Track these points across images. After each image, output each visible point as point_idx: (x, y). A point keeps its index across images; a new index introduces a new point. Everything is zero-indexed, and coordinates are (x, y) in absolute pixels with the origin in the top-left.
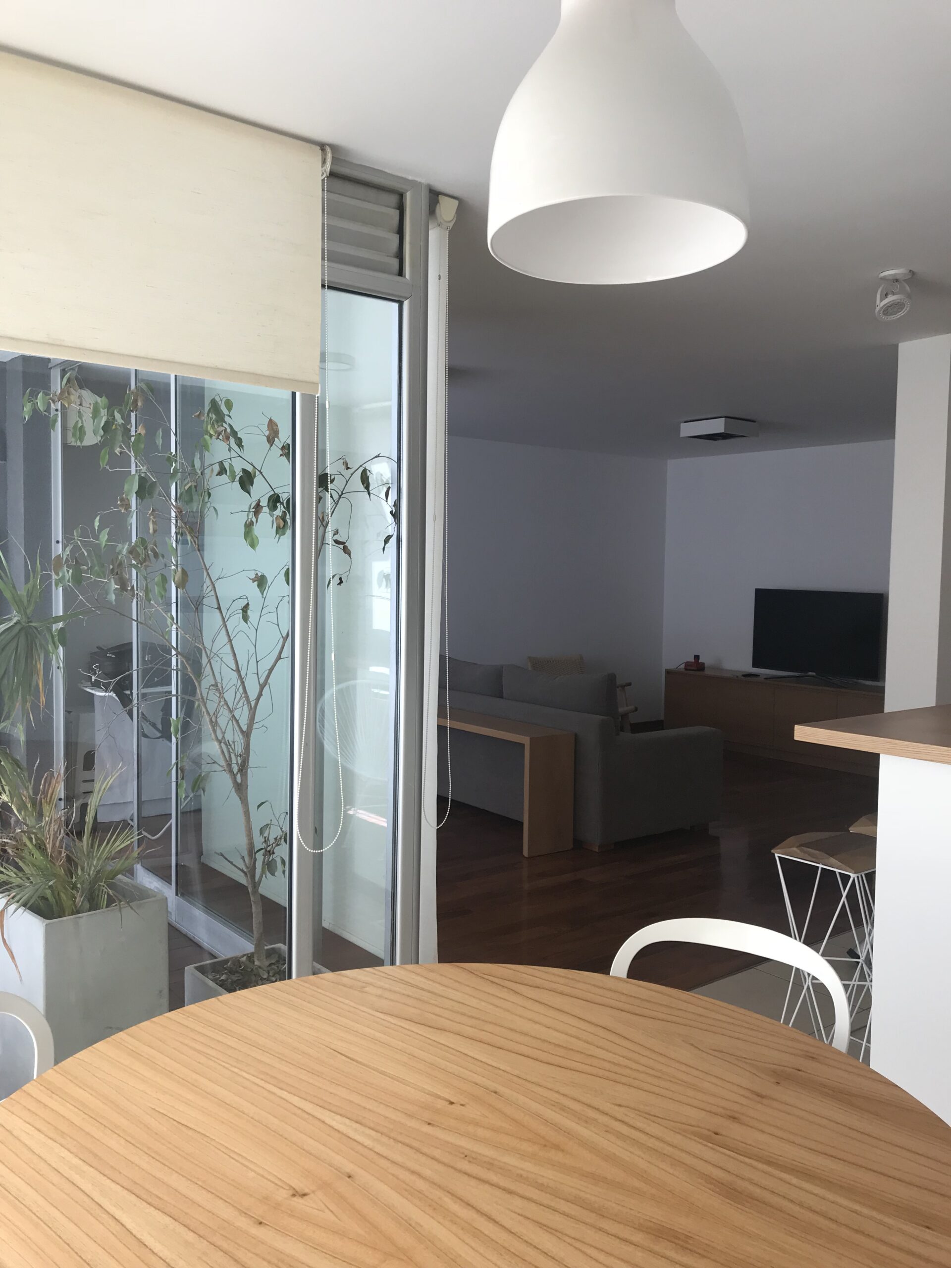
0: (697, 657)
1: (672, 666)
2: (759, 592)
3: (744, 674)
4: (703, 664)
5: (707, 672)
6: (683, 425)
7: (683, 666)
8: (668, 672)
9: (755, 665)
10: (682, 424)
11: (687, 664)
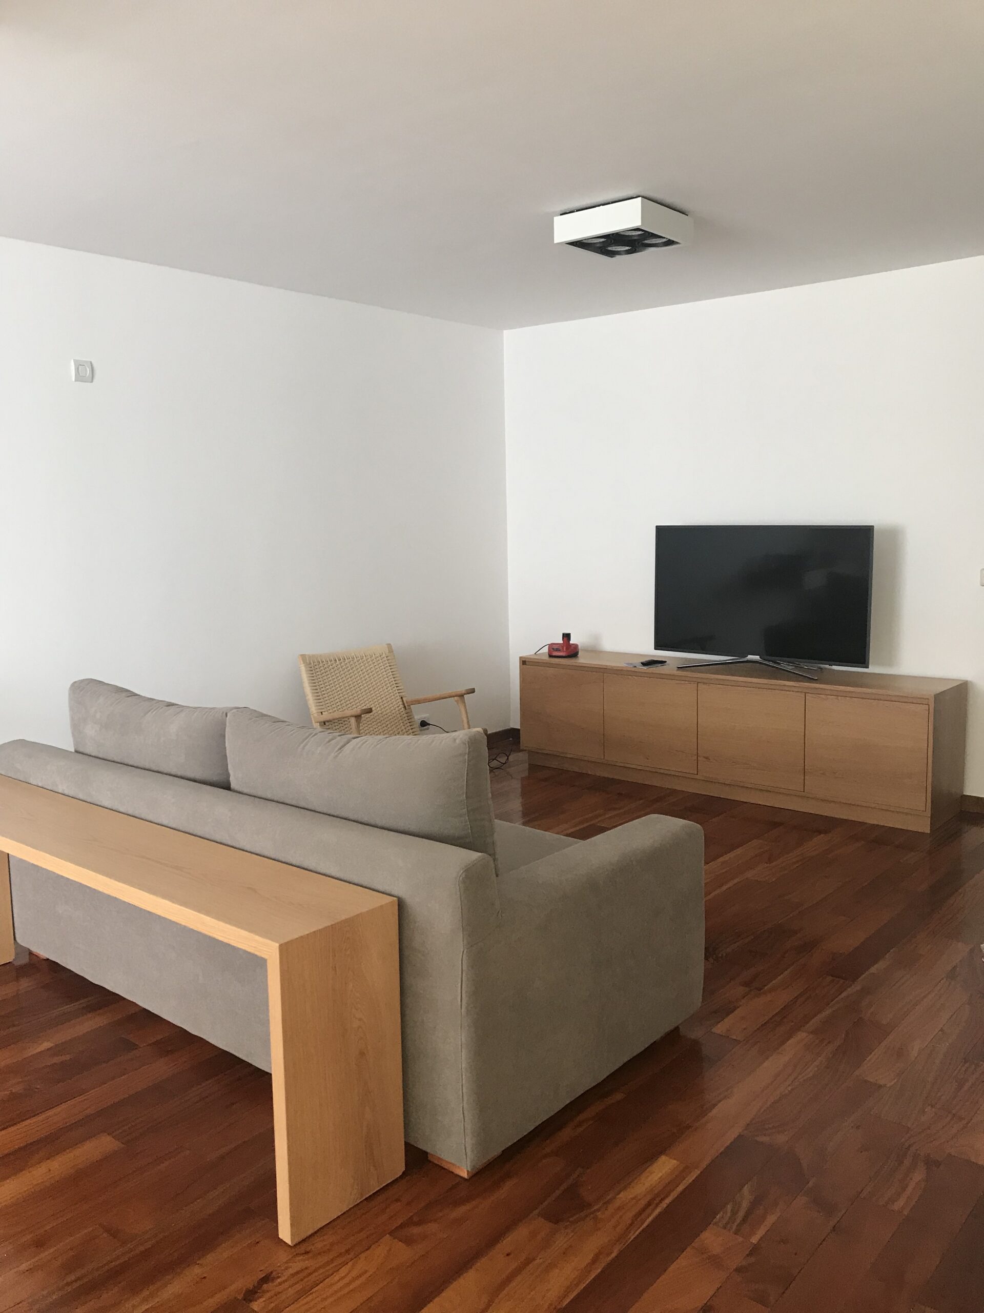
0: (567, 636)
1: (528, 652)
2: (663, 533)
3: (644, 660)
4: (576, 646)
5: (582, 659)
6: (558, 220)
7: (546, 650)
8: (524, 662)
9: (659, 645)
10: (555, 218)
11: (553, 648)
